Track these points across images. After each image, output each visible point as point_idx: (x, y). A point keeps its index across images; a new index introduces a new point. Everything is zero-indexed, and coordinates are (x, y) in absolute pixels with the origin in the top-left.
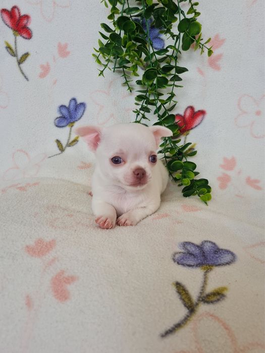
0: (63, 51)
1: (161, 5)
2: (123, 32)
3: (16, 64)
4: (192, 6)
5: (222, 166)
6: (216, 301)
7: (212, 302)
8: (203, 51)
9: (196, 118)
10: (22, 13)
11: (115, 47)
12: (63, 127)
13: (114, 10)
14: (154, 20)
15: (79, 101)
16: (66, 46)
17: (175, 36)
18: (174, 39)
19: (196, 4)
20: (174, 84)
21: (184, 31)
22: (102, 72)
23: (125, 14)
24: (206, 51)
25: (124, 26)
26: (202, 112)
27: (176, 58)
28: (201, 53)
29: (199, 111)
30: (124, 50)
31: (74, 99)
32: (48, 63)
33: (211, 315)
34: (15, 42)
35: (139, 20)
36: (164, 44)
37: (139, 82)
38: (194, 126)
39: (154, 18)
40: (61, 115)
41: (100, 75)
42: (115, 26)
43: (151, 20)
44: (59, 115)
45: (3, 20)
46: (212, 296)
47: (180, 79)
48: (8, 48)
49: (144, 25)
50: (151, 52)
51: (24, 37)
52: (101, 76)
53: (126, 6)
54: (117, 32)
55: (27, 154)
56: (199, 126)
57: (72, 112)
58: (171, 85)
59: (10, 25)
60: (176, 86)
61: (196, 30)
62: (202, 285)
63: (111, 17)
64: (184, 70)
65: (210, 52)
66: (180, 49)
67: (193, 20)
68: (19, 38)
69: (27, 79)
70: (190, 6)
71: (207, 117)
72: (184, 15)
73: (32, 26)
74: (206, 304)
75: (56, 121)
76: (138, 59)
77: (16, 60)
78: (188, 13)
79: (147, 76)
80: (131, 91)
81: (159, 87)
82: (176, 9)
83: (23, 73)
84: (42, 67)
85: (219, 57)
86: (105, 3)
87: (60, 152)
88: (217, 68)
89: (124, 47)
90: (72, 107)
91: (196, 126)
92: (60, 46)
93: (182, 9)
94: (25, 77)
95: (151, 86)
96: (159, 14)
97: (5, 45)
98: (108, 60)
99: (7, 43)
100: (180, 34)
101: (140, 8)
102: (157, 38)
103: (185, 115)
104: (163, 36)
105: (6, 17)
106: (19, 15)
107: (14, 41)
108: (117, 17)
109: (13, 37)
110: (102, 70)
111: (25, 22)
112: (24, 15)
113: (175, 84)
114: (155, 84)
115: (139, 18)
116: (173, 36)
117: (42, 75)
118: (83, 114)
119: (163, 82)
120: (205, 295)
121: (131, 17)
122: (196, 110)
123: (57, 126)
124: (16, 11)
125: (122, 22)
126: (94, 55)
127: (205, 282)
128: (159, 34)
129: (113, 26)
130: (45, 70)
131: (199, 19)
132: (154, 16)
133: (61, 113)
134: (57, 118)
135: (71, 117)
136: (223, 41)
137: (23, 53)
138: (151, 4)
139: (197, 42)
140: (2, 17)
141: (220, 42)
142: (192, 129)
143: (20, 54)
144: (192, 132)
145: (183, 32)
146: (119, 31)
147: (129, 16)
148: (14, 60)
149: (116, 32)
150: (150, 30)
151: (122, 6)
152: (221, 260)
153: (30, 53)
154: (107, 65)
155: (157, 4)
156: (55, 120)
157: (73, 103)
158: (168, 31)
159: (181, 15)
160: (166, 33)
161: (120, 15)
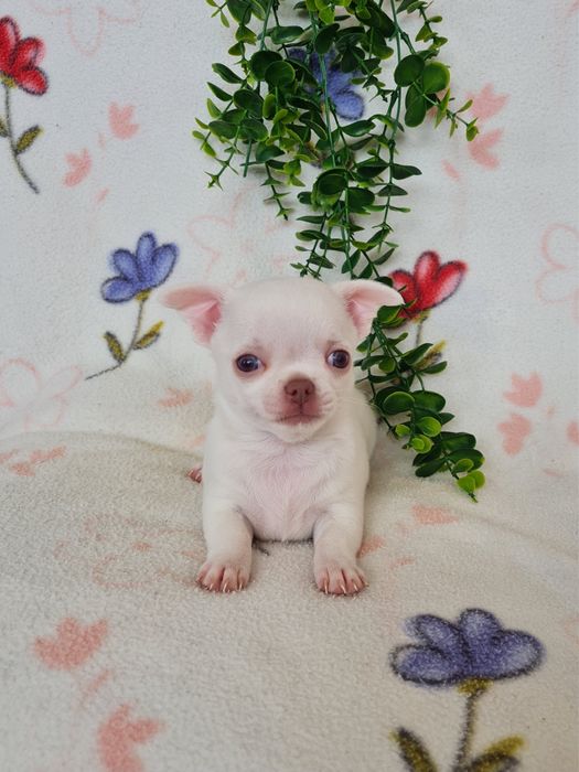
0: (122, 123)
1: (354, 21)
2: (264, 86)
3: (9, 153)
4: (427, 23)
5: (511, 397)
8: (454, 126)
9: (443, 280)
10: (24, 35)
11: (246, 121)
12: (122, 301)
13: (244, 33)
14: (337, 53)
15: (161, 241)
16: (129, 112)
17: (388, 91)
18: (385, 100)
19: (437, 20)
20: (388, 206)
21: (411, 83)
22: (216, 178)
24: (462, 129)
25: (267, 73)
26: (458, 267)
27: (391, 144)
28: (452, 131)
29: (451, 263)
31: (149, 236)
32: (85, 151)
34: (7, 103)
36: (364, 107)
37: (304, 198)
38: (440, 297)
40: (117, 274)
41: (211, 185)
42: (246, 71)
44: (112, 274)
47: (401, 192)
49: (314, 64)
50: (333, 127)
51: (27, 91)
53: (272, 24)
54: (253, 84)
55: (33, 369)
56: (451, 301)
57: (144, 266)
58: (382, 208)
60: (393, 208)
61: (437, 80)
63: (236, 50)
64: (410, 171)
65: (472, 131)
66: (402, 121)
67: (431, 53)
68: (17, 93)
69: (35, 189)
70: (423, 24)
71: (470, 278)
72: (408, 42)
73: (46, 63)
75: (106, 289)
77: (8, 145)
78: (418, 39)
79: (325, 185)
80: (286, 218)
82: (389, 29)
83: (25, 176)
84: (72, 159)
85: (495, 137)
86: (223, 17)
87: (115, 363)
88: (490, 162)
89: (269, 118)
90: (144, 254)
91: (444, 300)
92: (114, 110)
93: (403, 30)
94: (31, 184)
95: (334, 207)
96: (349, 44)
98: (231, 150)
100: (399, 89)
101: (305, 25)
102: (347, 91)
103: (416, 273)
104: (359, 89)
106: (17, 39)
107: (4, 99)
108: (250, 51)
110: (216, 173)
111: (30, 54)
112: (29, 39)
113: (391, 204)
114: (342, 203)
115: (304, 48)
116: (383, 93)
117: (72, 180)
118: (171, 271)
119: (363, 200)
121: (284, 48)
122: (444, 260)
123: (107, 300)
124: (10, 28)
125: (264, 64)
126: (196, 134)
128: (350, 86)
129: (241, 69)
130: (80, 168)
131: (444, 56)
133: (118, 267)
134: (107, 282)
135: (141, 278)
136: (502, 100)
137: (26, 129)
139: (441, 108)
141: (495, 102)
142: (434, 305)
143: (18, 131)
144: (434, 314)
146: (256, 81)
148: (4, 144)
149: (249, 83)
150: (329, 76)
151: (263, 22)
153: (42, 126)
154: (228, 162)
155: (346, 17)
156: (103, 285)
157: (146, 244)
158: (373, 81)
159: (402, 42)
160: (367, 83)
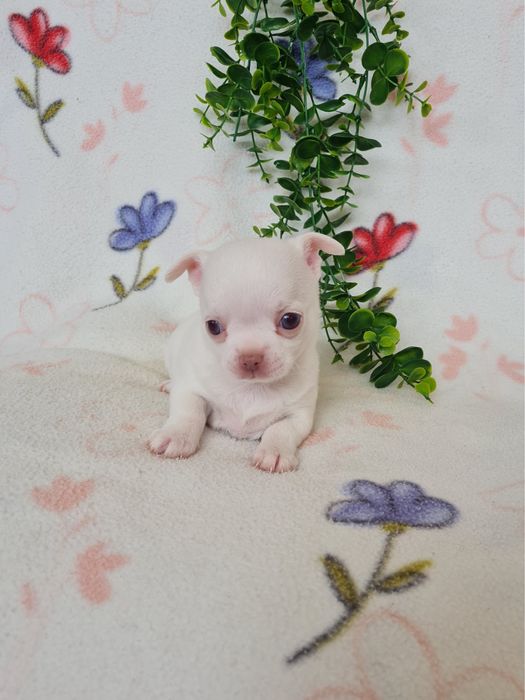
0: (133, 99)
1: (331, 16)
2: (254, 64)
3: (37, 122)
4: (392, 18)
5: (450, 333)
6: (405, 587)
7: (396, 590)
8: (411, 107)
9: (397, 238)
10: (53, 23)
11: (237, 93)
12: (126, 249)
13: (238, 21)
14: (316, 43)
15: (162, 199)
16: (139, 90)
17: (358, 75)
18: (355, 82)
19: (400, 15)
20: (351, 171)
21: (376, 68)
22: (210, 141)
23: (258, 30)
24: (419, 106)
25: (256, 53)
26: (410, 227)
27: (358, 120)
28: (409, 111)
29: (404, 224)
30: (256, 98)
31: (152, 195)
32: (100, 122)
33: (393, 615)
34: (36, 80)
35: (287, 44)
36: (336, 90)
37: (281, 164)
38: (394, 253)
39: (318, 40)
40: (123, 227)
41: (205, 146)
42: (239, 53)
43: (311, 43)
44: (118, 226)
45: (13, 36)
46: (398, 578)
47: (363, 162)
48: (22, 90)
49: (296, 52)
50: (309, 105)
51: (53, 70)
52: (209, 148)
53: (262, 15)
54: (244, 63)
55: (49, 304)
56: (403, 255)
57: (146, 219)
58: (347, 173)
59: (28, 46)
60: (356, 175)
61: (398, 65)
62: (378, 560)
63: (231, 35)
64: (372, 144)
65: (426, 109)
66: (368, 101)
67: (394, 45)
68: (45, 72)
69: (57, 153)
70: (388, 19)
71: (420, 237)
72: (375, 35)
73: (70, 48)
74: (383, 593)
75: (113, 239)
76: (283, 117)
77: (36, 115)
78: (384, 33)
79: (301, 152)
80: (268, 181)
81: (323, 175)
82: (360, 24)
83: (49, 142)
84: (88, 128)
85: (445, 120)
86: (221, 7)
87: (118, 299)
88: (441, 141)
89: (256, 93)
90: (147, 210)
91: (398, 254)
92: (127, 88)
93: (372, 25)
94: (53, 148)
95: (306, 171)
96: (326, 33)
97: (16, 86)
98: (223, 118)
99: (19, 82)
100: (367, 73)
101: (290, 19)
102: (322, 77)
103: (375, 231)
104: (334, 75)
105: (19, 29)
106: (47, 27)
107: (34, 77)
108: (242, 34)
109: (31, 70)
110: (210, 136)
111: (57, 39)
112: (57, 27)
113: (354, 171)
114: (313, 169)
115: (288, 39)
116: (353, 76)
117: (88, 146)
118: (169, 223)
119: (331, 166)
120: (381, 578)
121: (271, 35)
122: (399, 221)
123: (114, 248)
124: (41, 18)
125: (254, 45)
126: (195, 109)
127: (386, 554)
128: (325, 72)
129: (235, 51)
130: (95, 136)
131: (405, 45)
132: (317, 37)
133: (123, 221)
134: (114, 232)
135: (143, 230)
136: (453, 88)
137: (51, 102)
138: (311, 14)
139: (400, 88)
140: (12, 31)
141: (447, 91)
142: (389, 258)
143: (45, 104)
144: (389, 265)
145: (372, 69)
146: (247, 61)
147: (267, 34)
148: (32, 115)
149: (241, 63)
150: (308, 64)
151: (254, 14)
152: (424, 517)
153: (65, 100)
154: (220, 127)
155: (325, 14)
156: (111, 235)
157: (149, 201)
158: (344, 66)
159: (370, 35)
160: (340, 69)
161: (250, 31)
